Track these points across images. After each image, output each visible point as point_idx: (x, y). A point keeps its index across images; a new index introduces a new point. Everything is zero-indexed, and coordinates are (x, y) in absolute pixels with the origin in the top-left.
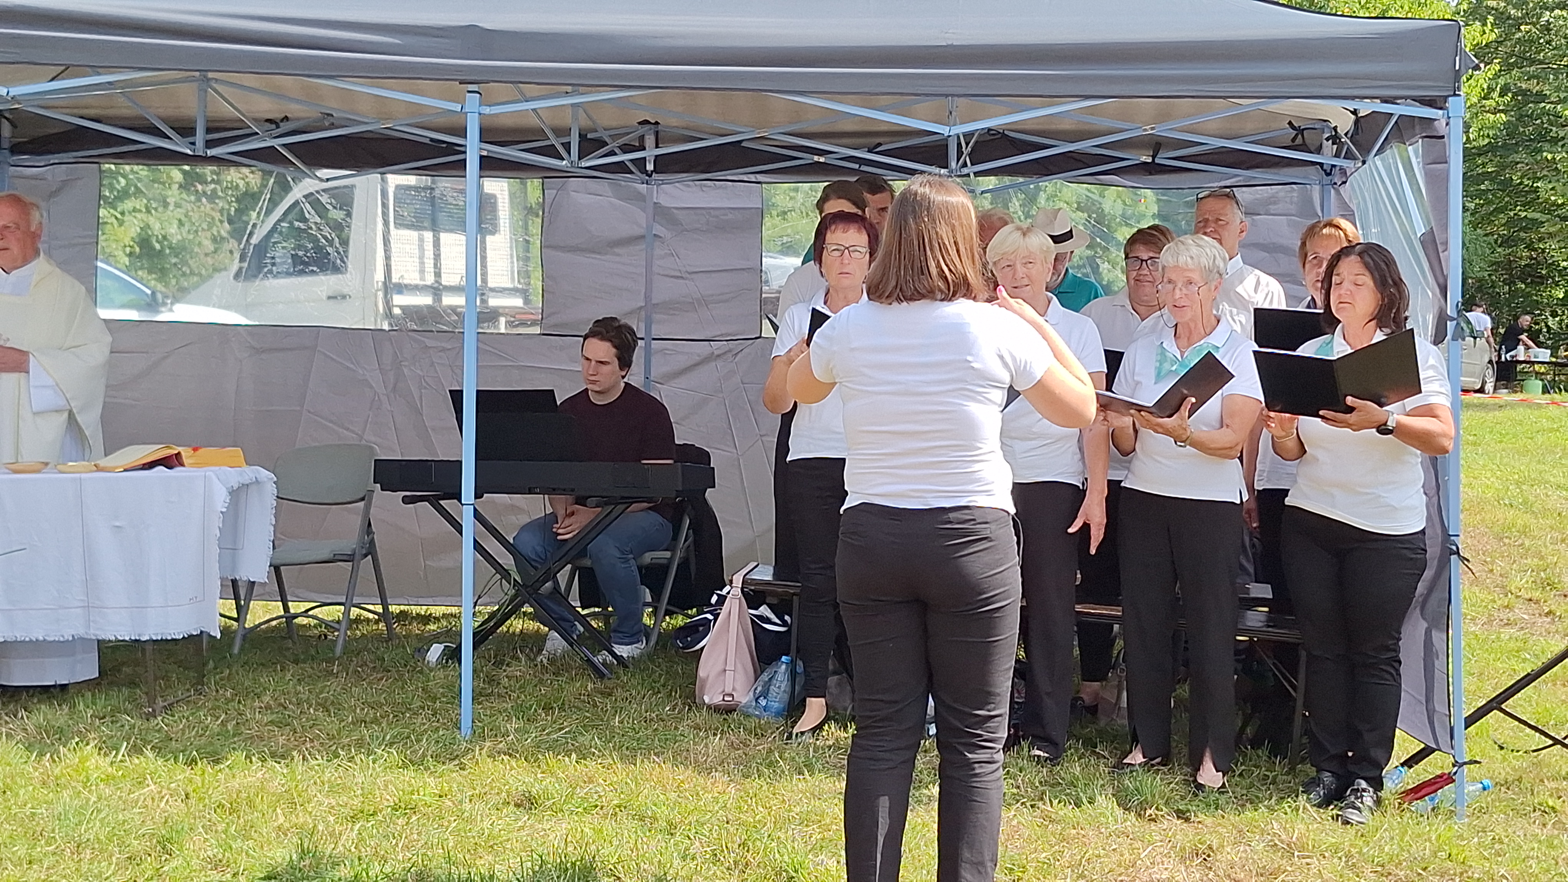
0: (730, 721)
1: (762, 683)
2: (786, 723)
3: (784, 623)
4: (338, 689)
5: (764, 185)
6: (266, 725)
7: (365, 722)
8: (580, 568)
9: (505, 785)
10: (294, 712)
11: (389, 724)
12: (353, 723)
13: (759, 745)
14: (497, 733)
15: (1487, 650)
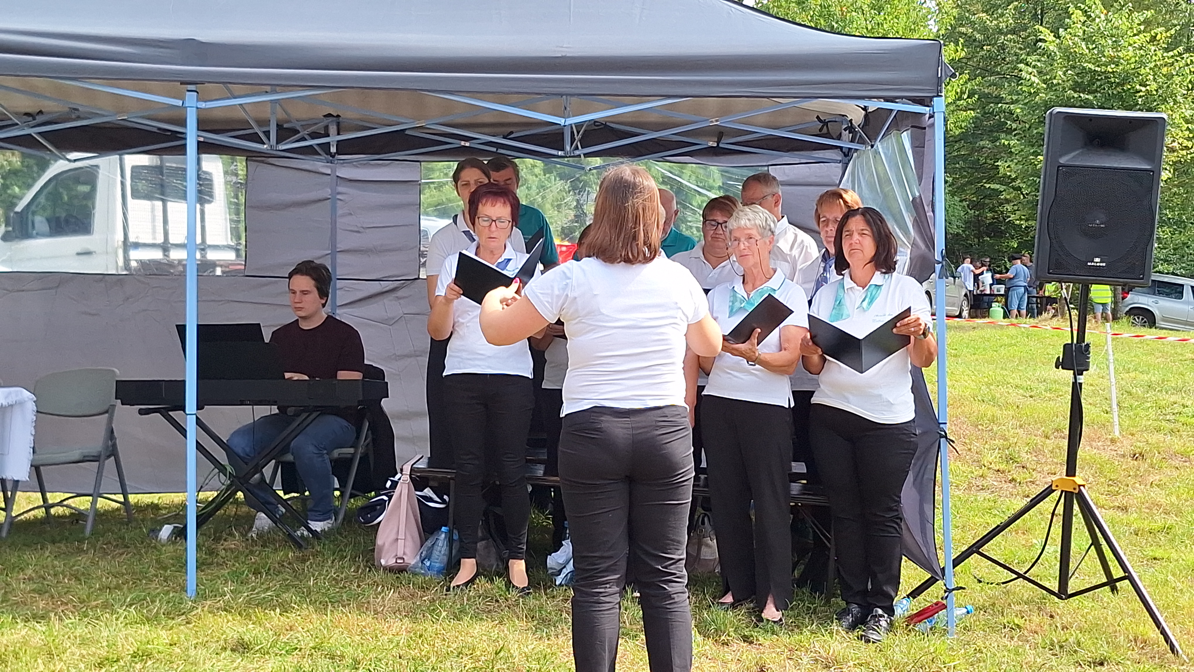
0: (401, 578)
1: (426, 549)
2: (445, 579)
3: (444, 502)
4: (88, 563)
5: (422, 163)
6: (29, 592)
7: (110, 589)
8: (282, 463)
9: (222, 635)
10: (52, 581)
11: (129, 589)
12: (99, 589)
13: (425, 596)
14: (217, 594)
15: (968, 508)
